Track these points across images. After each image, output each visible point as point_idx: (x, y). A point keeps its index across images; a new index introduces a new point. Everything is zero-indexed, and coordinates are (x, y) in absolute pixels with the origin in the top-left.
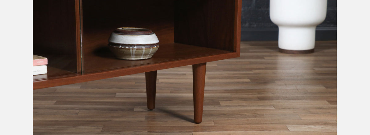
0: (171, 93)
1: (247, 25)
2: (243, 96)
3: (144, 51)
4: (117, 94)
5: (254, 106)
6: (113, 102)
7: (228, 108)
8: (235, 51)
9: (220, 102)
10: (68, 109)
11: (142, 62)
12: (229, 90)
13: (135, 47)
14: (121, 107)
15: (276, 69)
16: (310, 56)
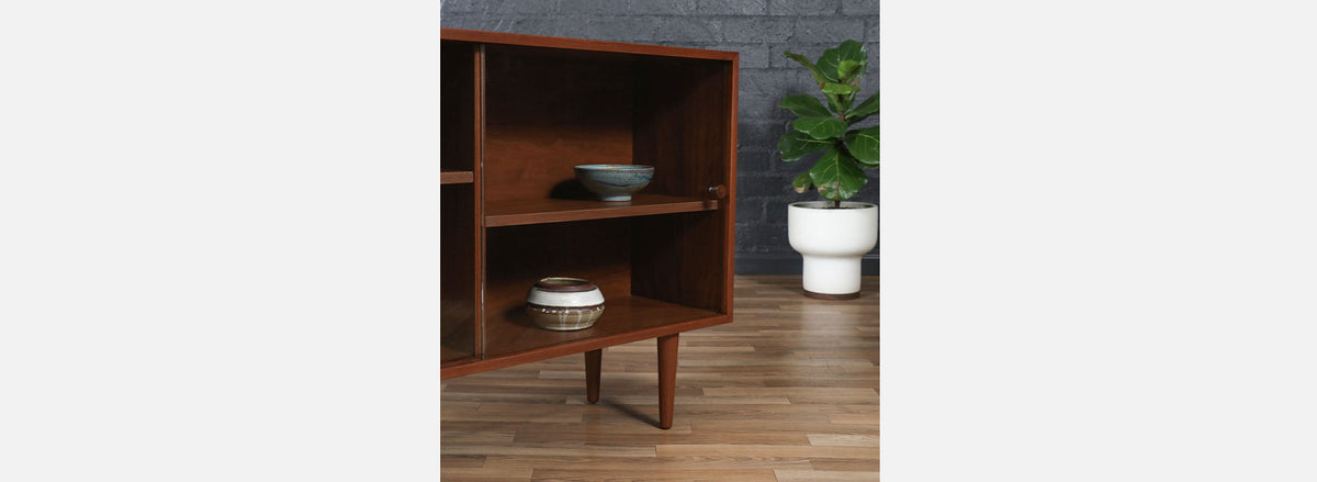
0: (627, 371)
1: (754, 249)
2: (743, 378)
3: (580, 316)
4: (541, 372)
5: (757, 397)
6: (534, 388)
7: (715, 401)
8: (726, 313)
9: (704, 389)
10: (462, 400)
11: (577, 335)
12: (719, 367)
13: (567, 312)
14: (548, 397)
15: (799, 329)
16: (850, 304)
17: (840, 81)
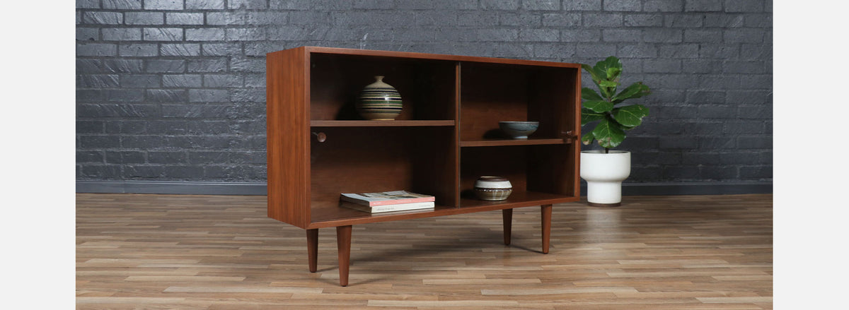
3: (502, 193)
11: (501, 202)
13: (497, 191)
17: (608, 80)
